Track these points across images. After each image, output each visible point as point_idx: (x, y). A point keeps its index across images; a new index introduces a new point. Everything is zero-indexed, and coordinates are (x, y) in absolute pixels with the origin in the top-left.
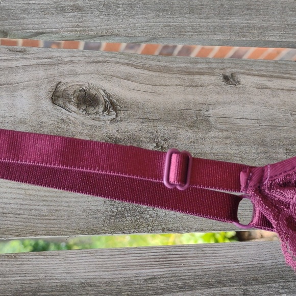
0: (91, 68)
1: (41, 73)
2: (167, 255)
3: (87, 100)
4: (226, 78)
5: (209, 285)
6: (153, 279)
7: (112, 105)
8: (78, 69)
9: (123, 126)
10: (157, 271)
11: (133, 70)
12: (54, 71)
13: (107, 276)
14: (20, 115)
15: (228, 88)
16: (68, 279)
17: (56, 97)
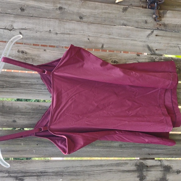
0: (24, 47)
1: (16, 48)
2: (32, 74)
3: (23, 52)
4: (44, 50)
5: (37, 78)
6: (29, 77)
7: (26, 53)
8: (22, 47)
9: (27, 56)
10: (30, 76)
11: (30, 48)
12: (18, 48)
13: (23, 76)
14: (13, 54)
15: (44, 52)
16: (18, 75)
17: (18, 51)
